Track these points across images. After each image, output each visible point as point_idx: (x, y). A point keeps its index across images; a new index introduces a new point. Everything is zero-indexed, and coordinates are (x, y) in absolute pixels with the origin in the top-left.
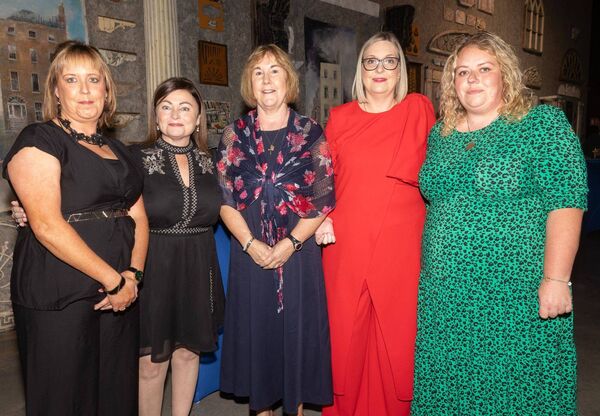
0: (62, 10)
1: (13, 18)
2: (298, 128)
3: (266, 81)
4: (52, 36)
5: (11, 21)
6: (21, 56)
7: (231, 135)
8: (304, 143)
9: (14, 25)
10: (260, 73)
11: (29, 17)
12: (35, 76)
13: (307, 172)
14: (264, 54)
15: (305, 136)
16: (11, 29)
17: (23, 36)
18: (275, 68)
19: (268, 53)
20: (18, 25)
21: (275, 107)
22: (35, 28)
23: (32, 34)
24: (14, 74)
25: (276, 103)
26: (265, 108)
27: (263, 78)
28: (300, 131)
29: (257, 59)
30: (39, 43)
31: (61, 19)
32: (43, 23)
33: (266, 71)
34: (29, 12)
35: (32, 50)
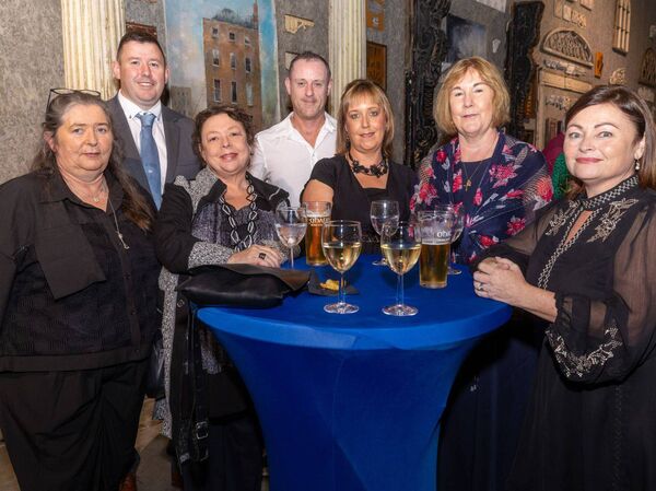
0: (256, 9)
1: (216, 18)
2: (508, 158)
3: (468, 104)
4: (247, 39)
5: (215, 21)
6: (223, 60)
7: (427, 169)
8: (513, 176)
9: (217, 27)
10: (459, 94)
11: (229, 16)
12: (234, 84)
13: (513, 219)
14: (465, 71)
15: (516, 167)
16: (215, 31)
17: (224, 38)
18: (479, 87)
19: (471, 68)
20: (221, 26)
21: (479, 133)
22: (235, 29)
23: (232, 36)
24: (217, 82)
25: (481, 128)
26: (467, 135)
27: (464, 100)
28: (511, 161)
29: (456, 77)
30: (237, 47)
31: (255, 18)
32: (240, 24)
33: (468, 91)
34: (230, 11)
35: (232, 54)
